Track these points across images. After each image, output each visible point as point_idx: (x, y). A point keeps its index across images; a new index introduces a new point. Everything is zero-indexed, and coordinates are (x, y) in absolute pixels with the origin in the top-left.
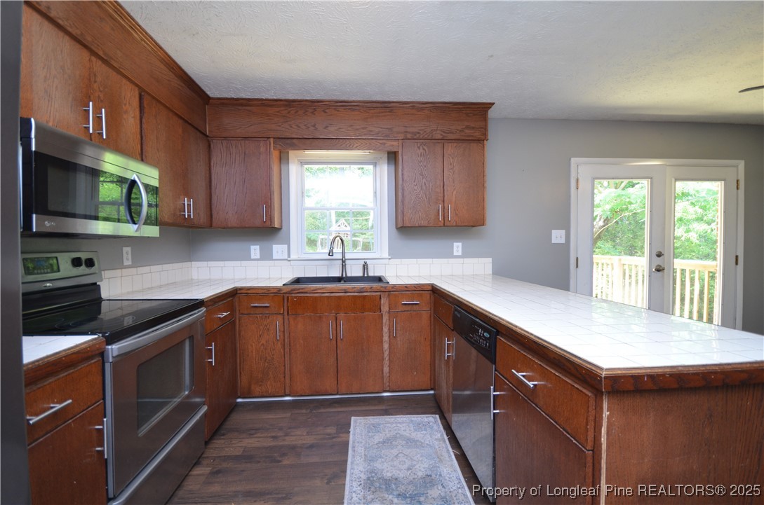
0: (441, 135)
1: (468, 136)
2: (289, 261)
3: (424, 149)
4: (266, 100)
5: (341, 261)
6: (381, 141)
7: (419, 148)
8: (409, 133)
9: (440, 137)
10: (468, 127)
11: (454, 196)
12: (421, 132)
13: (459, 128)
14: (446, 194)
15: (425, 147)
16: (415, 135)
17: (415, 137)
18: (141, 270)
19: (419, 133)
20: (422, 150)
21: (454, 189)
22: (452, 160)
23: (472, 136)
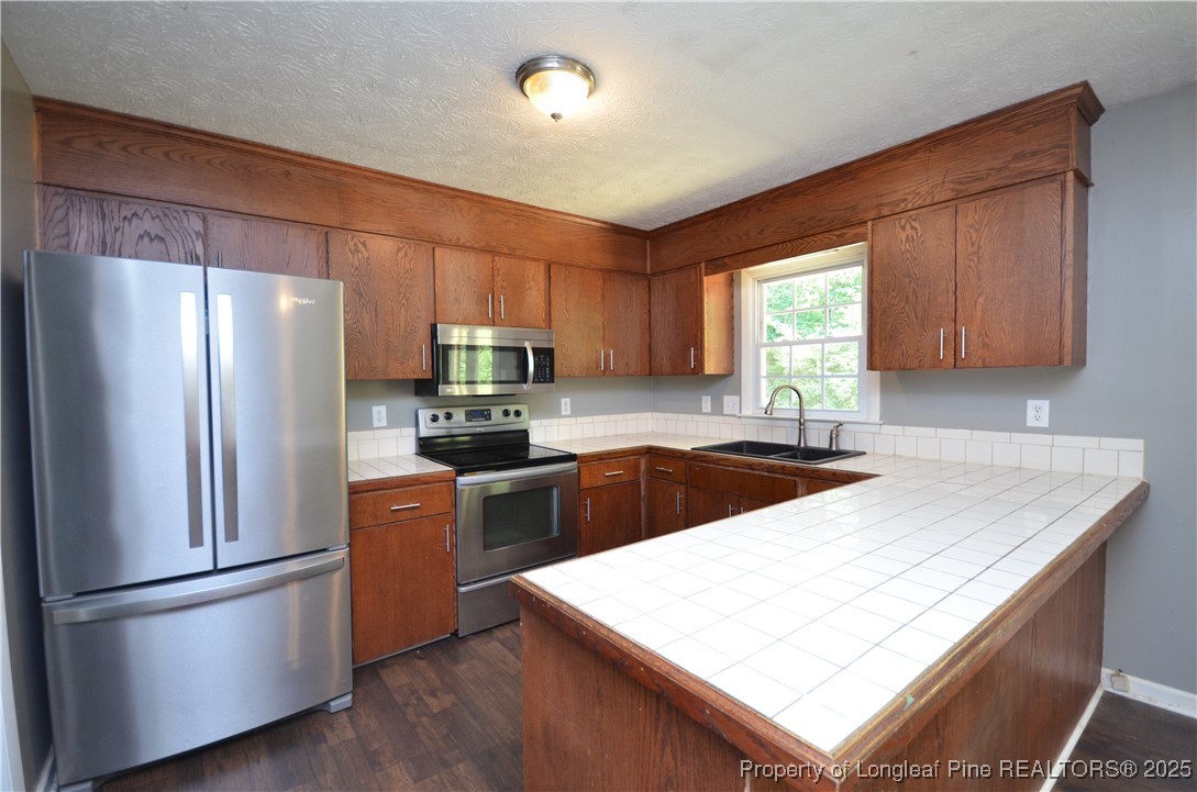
0: (953, 190)
1: (1021, 174)
2: (740, 418)
3: (913, 228)
4: (695, 216)
5: (797, 423)
6: (837, 233)
7: (903, 228)
8: (887, 205)
9: (950, 195)
10: (1017, 157)
11: (979, 307)
12: (909, 197)
13: (996, 164)
14: (959, 306)
15: (914, 223)
16: (898, 205)
17: (897, 211)
18: (580, 419)
19: (906, 200)
20: (909, 230)
21: (980, 294)
22: (974, 236)
23: (1031, 172)
